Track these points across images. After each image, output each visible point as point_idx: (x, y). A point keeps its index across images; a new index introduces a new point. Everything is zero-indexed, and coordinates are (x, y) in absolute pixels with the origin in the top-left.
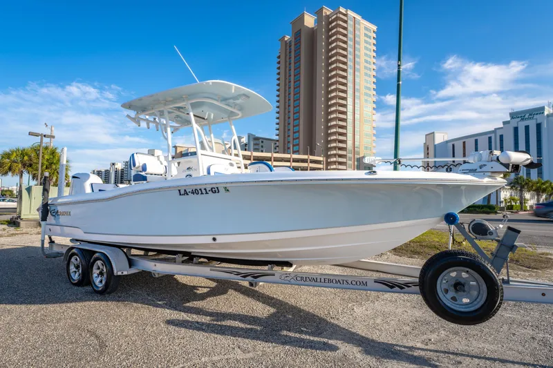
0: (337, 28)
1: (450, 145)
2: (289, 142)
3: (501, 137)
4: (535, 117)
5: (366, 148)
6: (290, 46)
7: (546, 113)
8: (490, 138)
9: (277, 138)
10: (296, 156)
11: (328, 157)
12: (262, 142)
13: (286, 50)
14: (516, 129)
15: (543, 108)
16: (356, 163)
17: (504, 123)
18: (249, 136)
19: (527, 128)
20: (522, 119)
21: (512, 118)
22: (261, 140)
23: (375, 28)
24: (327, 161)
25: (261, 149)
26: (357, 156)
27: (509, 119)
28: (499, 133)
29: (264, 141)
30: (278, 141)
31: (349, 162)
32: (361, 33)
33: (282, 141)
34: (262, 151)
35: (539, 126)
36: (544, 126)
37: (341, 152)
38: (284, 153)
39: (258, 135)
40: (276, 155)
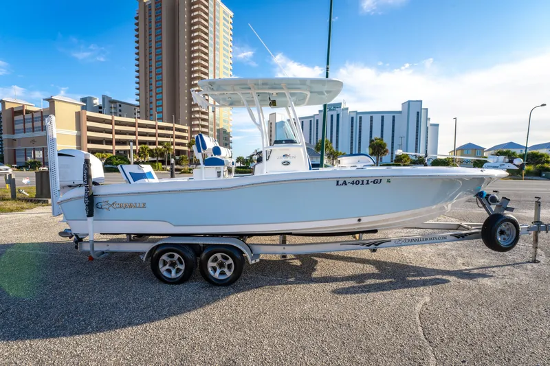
0: (199, 4)
2: (151, 109)
3: (317, 120)
4: (337, 109)
5: (224, 121)
6: (150, 10)
7: (342, 107)
8: (311, 121)
9: (137, 103)
10: (160, 124)
11: (192, 126)
12: (120, 106)
13: (145, 13)
15: (341, 104)
16: (216, 134)
17: (320, 111)
18: (104, 98)
19: (332, 116)
22: (118, 104)
23: (231, 14)
24: (191, 130)
25: (119, 113)
26: (217, 128)
27: (322, 109)
28: (316, 118)
29: (122, 105)
30: (139, 106)
31: (210, 132)
32: (221, 15)
33: (143, 106)
34: (120, 116)
35: (338, 115)
36: (341, 116)
37: (203, 123)
38: (146, 119)
39: (114, 98)
40: (140, 121)
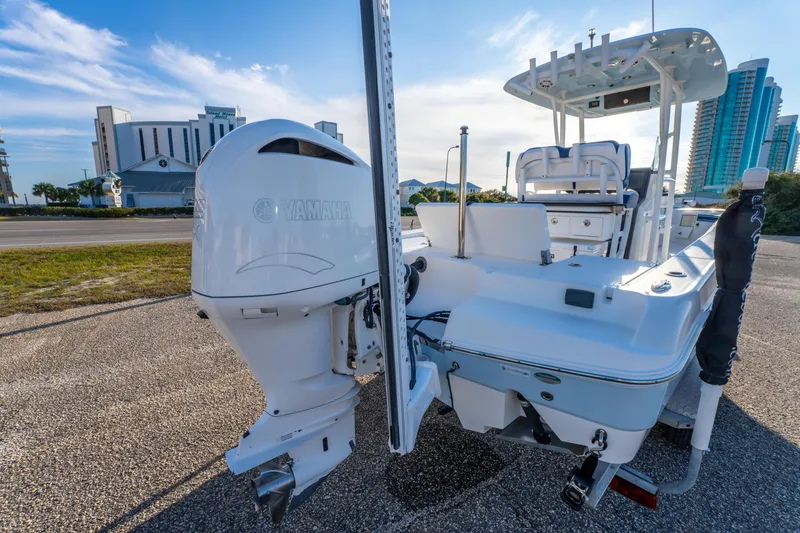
1: (136, 129)
3: (197, 130)
4: (228, 117)
7: (236, 116)
8: (185, 130)
14: (212, 126)
15: (234, 110)
17: (200, 116)
19: (221, 127)
20: (217, 117)
21: (208, 113)
27: (204, 113)
28: (194, 126)
35: (231, 126)
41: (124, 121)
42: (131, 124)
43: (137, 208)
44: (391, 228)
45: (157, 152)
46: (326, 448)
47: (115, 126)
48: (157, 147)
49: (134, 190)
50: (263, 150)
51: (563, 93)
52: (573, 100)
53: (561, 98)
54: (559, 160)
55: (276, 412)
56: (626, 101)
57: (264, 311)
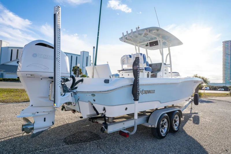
41: (6, 46)
42: (8, 47)
43: (4, 78)
44: (57, 59)
45: (17, 58)
46: (45, 121)
47: (2, 48)
48: (17, 56)
49: (4, 72)
50: (36, 45)
51: (138, 42)
52: (141, 44)
53: (138, 43)
54: (130, 58)
55: (32, 105)
56: (154, 45)
57: (31, 75)
